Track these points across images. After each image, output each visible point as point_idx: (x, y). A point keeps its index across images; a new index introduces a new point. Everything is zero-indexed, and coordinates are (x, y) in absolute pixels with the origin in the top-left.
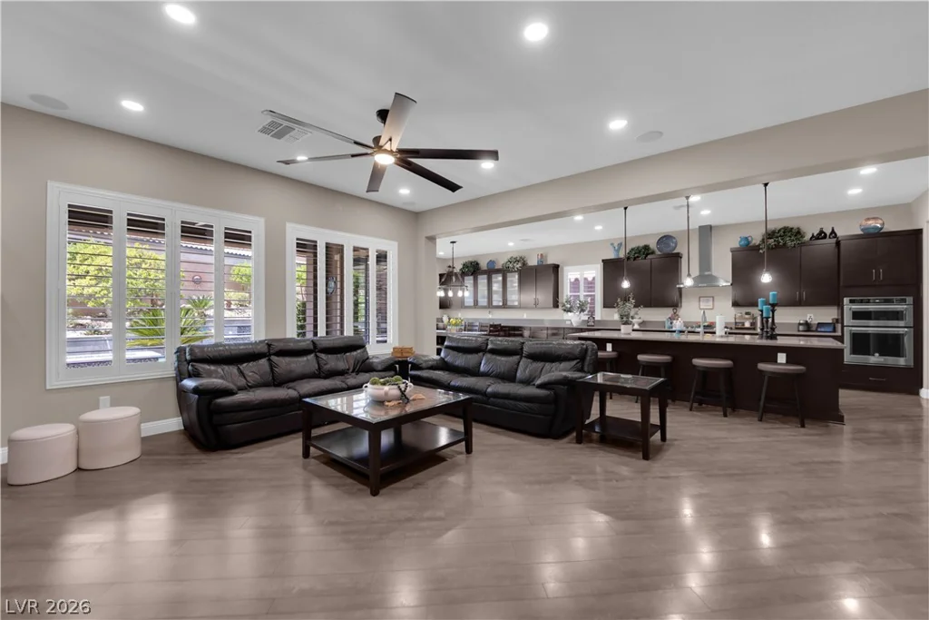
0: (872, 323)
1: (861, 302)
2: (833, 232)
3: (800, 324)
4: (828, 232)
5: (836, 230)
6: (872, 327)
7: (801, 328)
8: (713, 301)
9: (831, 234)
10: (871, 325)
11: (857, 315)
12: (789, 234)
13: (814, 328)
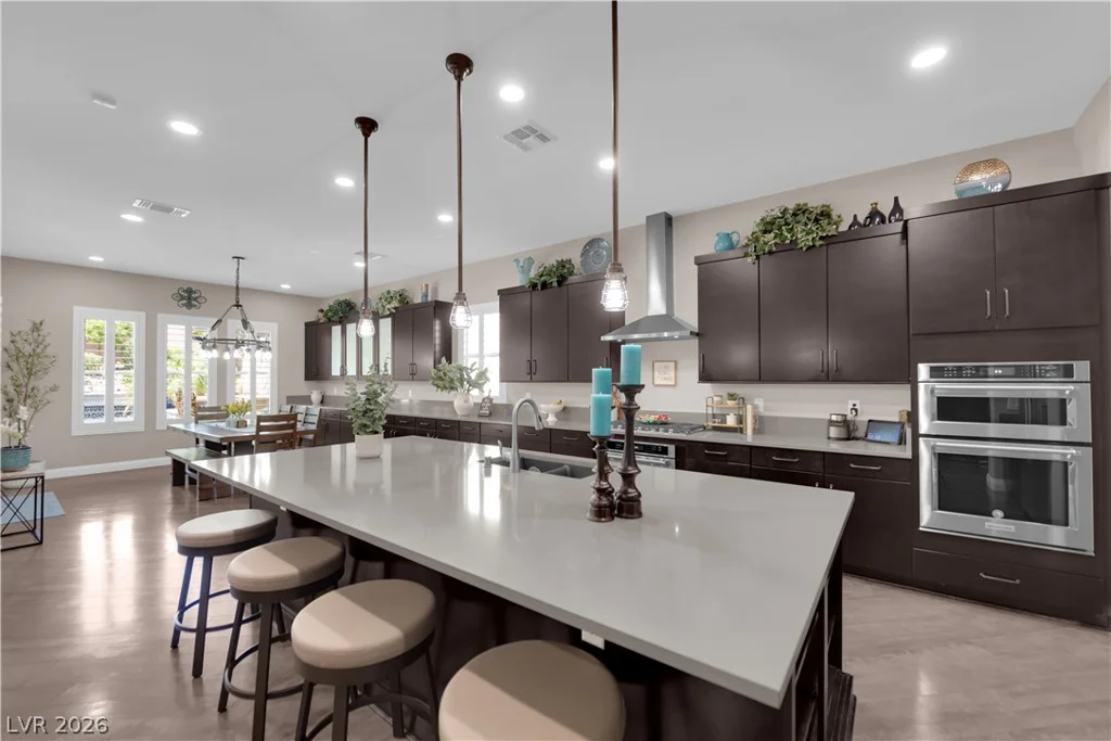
0: (993, 429)
1: (959, 373)
2: (897, 208)
3: (831, 423)
4: (886, 209)
5: (902, 204)
6: (993, 441)
7: (834, 432)
8: (676, 368)
9: (892, 213)
10: (992, 435)
11: (948, 408)
12: (804, 219)
13: (861, 433)
